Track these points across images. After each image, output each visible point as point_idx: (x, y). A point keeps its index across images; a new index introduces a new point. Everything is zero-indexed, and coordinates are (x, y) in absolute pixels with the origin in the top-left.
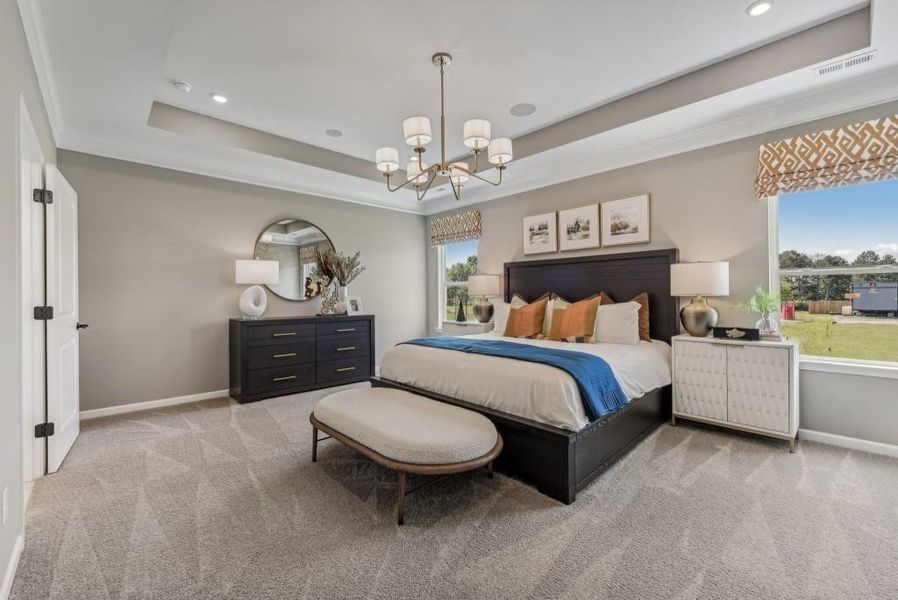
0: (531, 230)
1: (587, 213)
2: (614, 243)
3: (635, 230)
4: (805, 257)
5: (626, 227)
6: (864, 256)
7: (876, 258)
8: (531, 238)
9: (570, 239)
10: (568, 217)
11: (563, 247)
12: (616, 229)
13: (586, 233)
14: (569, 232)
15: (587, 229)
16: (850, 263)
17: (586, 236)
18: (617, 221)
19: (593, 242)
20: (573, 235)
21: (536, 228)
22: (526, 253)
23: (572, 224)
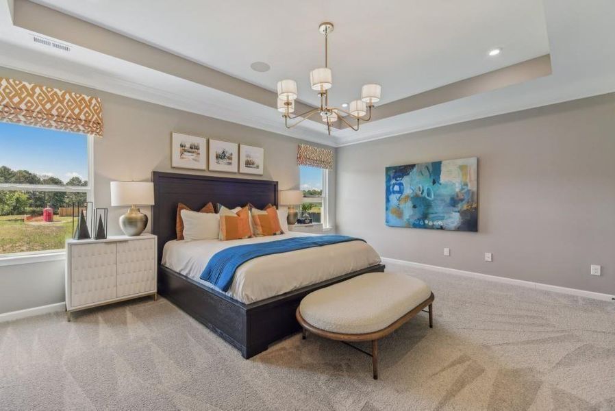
0: (182, 146)
1: (231, 148)
2: (247, 172)
3: (258, 167)
4: (35, 176)
5: (253, 164)
6: (73, 180)
7: (80, 182)
8: (182, 154)
9: (218, 163)
10: (217, 146)
11: (211, 168)
12: (249, 164)
13: (230, 161)
14: (217, 157)
15: (231, 159)
16: (65, 183)
17: (230, 164)
18: (249, 159)
19: (234, 169)
20: (220, 160)
21: (188, 146)
22: (174, 165)
23: (220, 152)
